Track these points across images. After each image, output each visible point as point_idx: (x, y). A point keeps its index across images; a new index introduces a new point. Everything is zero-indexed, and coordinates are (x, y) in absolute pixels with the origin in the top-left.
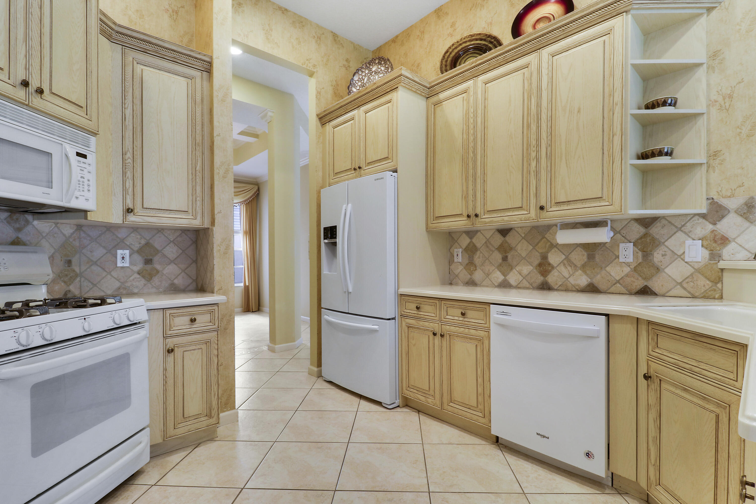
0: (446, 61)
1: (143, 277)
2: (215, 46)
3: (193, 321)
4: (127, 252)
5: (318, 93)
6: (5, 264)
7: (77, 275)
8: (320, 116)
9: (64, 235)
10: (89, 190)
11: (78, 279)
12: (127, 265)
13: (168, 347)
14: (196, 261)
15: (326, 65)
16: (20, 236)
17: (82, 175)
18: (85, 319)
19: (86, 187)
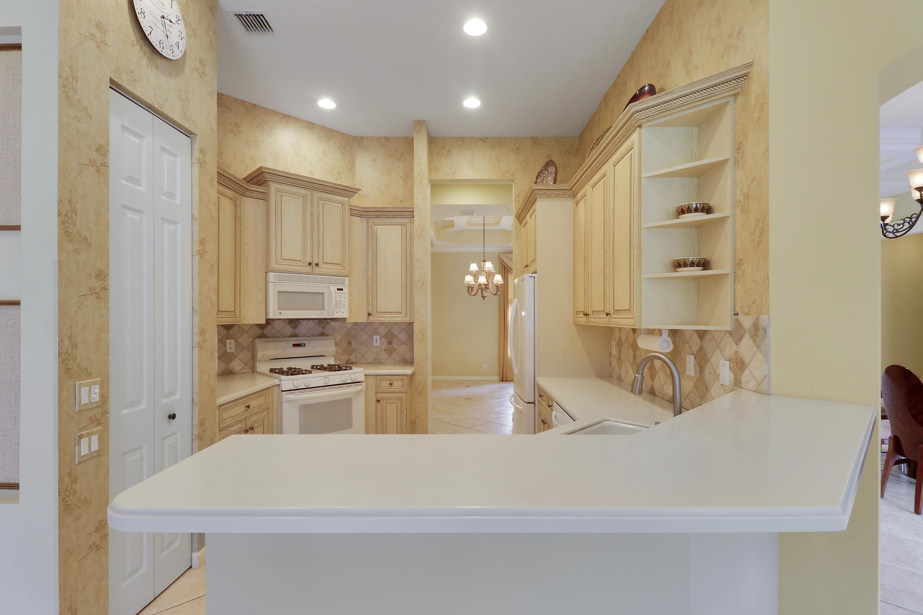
1: (387, 353)
2: (415, 200)
4: (378, 337)
5: (516, 197)
6: (313, 346)
7: (354, 350)
8: (517, 216)
9: (347, 328)
10: (344, 307)
11: (355, 352)
12: (378, 345)
13: (377, 399)
15: (525, 169)
16: (324, 330)
17: (340, 300)
18: (326, 377)
19: (342, 306)
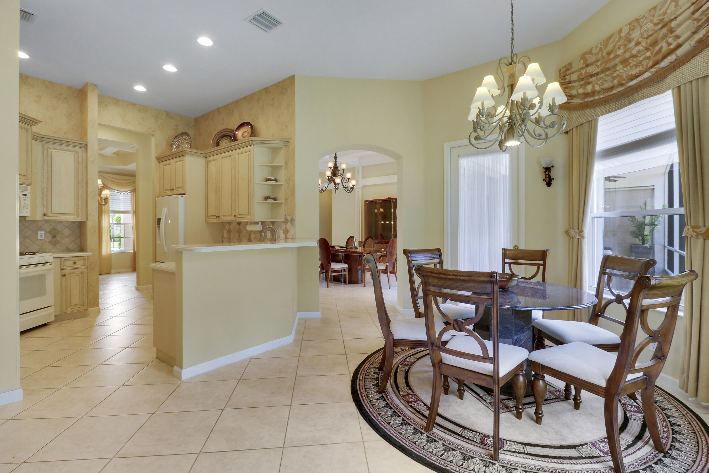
0: (214, 141)
1: (52, 244)
2: (89, 137)
3: (75, 263)
5: (156, 146)
8: (158, 158)
12: (43, 238)
13: (63, 274)
14: (80, 237)
15: (162, 129)
17: (25, 203)
18: (28, 259)
19: (26, 208)
